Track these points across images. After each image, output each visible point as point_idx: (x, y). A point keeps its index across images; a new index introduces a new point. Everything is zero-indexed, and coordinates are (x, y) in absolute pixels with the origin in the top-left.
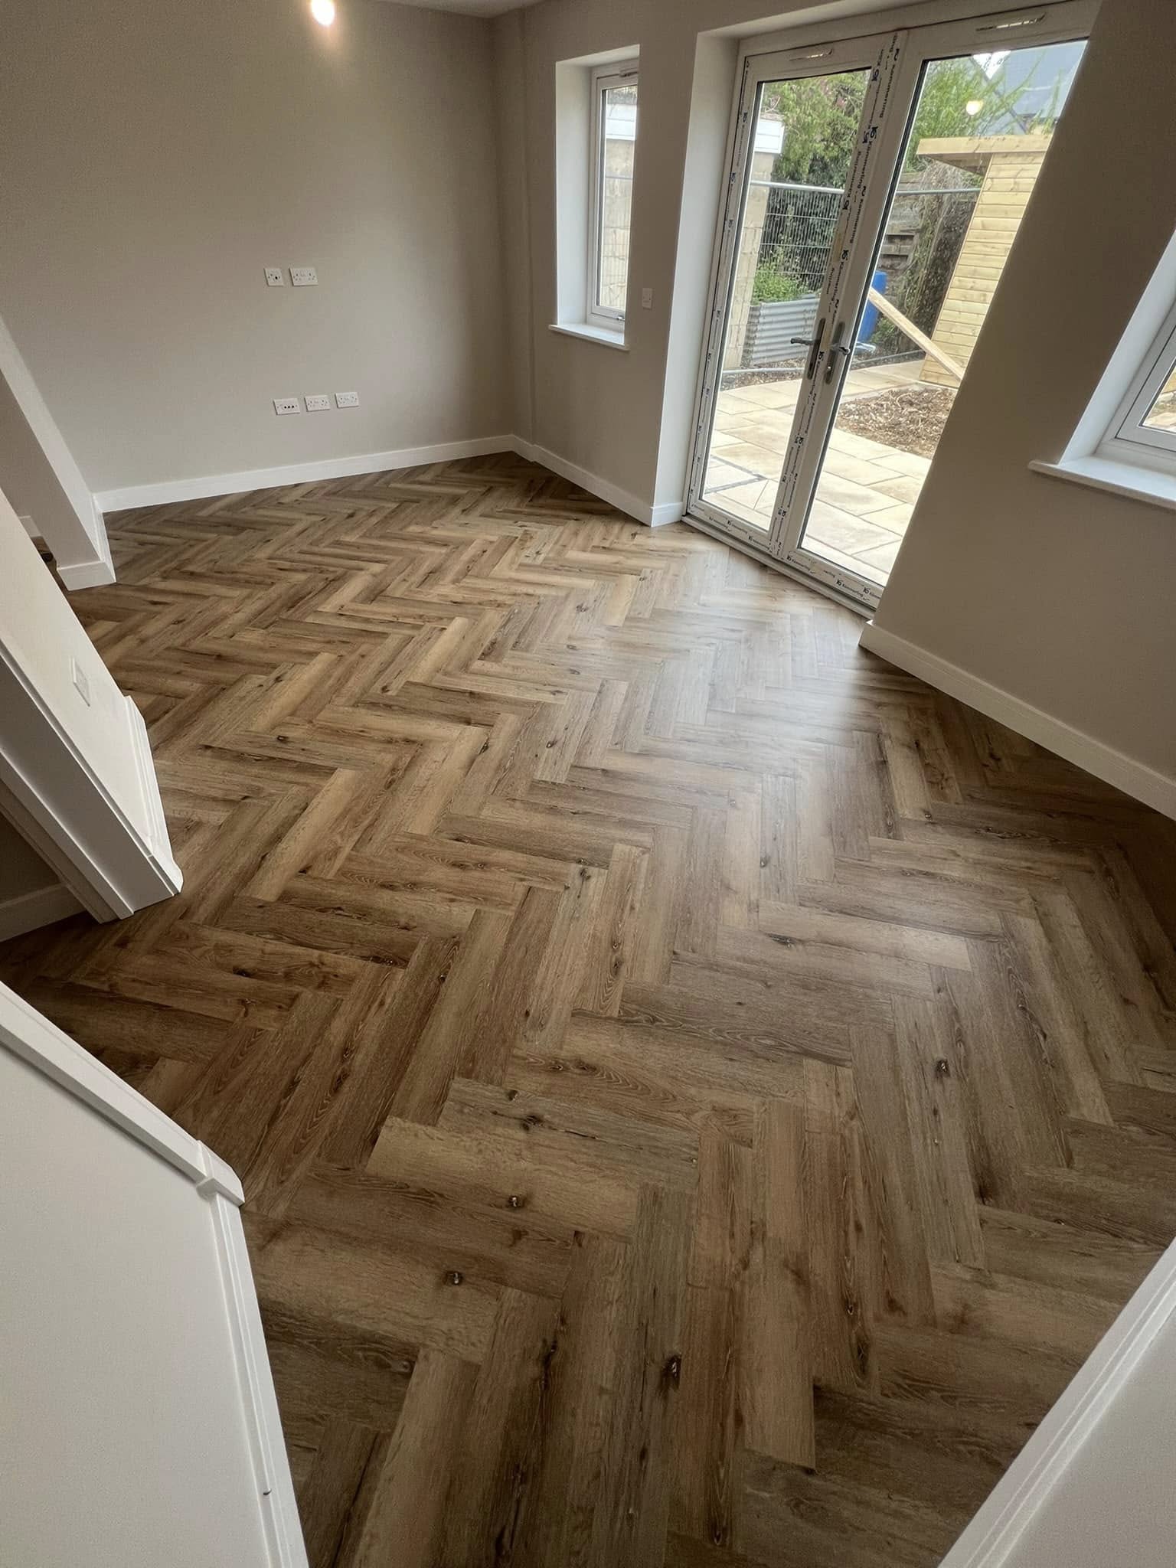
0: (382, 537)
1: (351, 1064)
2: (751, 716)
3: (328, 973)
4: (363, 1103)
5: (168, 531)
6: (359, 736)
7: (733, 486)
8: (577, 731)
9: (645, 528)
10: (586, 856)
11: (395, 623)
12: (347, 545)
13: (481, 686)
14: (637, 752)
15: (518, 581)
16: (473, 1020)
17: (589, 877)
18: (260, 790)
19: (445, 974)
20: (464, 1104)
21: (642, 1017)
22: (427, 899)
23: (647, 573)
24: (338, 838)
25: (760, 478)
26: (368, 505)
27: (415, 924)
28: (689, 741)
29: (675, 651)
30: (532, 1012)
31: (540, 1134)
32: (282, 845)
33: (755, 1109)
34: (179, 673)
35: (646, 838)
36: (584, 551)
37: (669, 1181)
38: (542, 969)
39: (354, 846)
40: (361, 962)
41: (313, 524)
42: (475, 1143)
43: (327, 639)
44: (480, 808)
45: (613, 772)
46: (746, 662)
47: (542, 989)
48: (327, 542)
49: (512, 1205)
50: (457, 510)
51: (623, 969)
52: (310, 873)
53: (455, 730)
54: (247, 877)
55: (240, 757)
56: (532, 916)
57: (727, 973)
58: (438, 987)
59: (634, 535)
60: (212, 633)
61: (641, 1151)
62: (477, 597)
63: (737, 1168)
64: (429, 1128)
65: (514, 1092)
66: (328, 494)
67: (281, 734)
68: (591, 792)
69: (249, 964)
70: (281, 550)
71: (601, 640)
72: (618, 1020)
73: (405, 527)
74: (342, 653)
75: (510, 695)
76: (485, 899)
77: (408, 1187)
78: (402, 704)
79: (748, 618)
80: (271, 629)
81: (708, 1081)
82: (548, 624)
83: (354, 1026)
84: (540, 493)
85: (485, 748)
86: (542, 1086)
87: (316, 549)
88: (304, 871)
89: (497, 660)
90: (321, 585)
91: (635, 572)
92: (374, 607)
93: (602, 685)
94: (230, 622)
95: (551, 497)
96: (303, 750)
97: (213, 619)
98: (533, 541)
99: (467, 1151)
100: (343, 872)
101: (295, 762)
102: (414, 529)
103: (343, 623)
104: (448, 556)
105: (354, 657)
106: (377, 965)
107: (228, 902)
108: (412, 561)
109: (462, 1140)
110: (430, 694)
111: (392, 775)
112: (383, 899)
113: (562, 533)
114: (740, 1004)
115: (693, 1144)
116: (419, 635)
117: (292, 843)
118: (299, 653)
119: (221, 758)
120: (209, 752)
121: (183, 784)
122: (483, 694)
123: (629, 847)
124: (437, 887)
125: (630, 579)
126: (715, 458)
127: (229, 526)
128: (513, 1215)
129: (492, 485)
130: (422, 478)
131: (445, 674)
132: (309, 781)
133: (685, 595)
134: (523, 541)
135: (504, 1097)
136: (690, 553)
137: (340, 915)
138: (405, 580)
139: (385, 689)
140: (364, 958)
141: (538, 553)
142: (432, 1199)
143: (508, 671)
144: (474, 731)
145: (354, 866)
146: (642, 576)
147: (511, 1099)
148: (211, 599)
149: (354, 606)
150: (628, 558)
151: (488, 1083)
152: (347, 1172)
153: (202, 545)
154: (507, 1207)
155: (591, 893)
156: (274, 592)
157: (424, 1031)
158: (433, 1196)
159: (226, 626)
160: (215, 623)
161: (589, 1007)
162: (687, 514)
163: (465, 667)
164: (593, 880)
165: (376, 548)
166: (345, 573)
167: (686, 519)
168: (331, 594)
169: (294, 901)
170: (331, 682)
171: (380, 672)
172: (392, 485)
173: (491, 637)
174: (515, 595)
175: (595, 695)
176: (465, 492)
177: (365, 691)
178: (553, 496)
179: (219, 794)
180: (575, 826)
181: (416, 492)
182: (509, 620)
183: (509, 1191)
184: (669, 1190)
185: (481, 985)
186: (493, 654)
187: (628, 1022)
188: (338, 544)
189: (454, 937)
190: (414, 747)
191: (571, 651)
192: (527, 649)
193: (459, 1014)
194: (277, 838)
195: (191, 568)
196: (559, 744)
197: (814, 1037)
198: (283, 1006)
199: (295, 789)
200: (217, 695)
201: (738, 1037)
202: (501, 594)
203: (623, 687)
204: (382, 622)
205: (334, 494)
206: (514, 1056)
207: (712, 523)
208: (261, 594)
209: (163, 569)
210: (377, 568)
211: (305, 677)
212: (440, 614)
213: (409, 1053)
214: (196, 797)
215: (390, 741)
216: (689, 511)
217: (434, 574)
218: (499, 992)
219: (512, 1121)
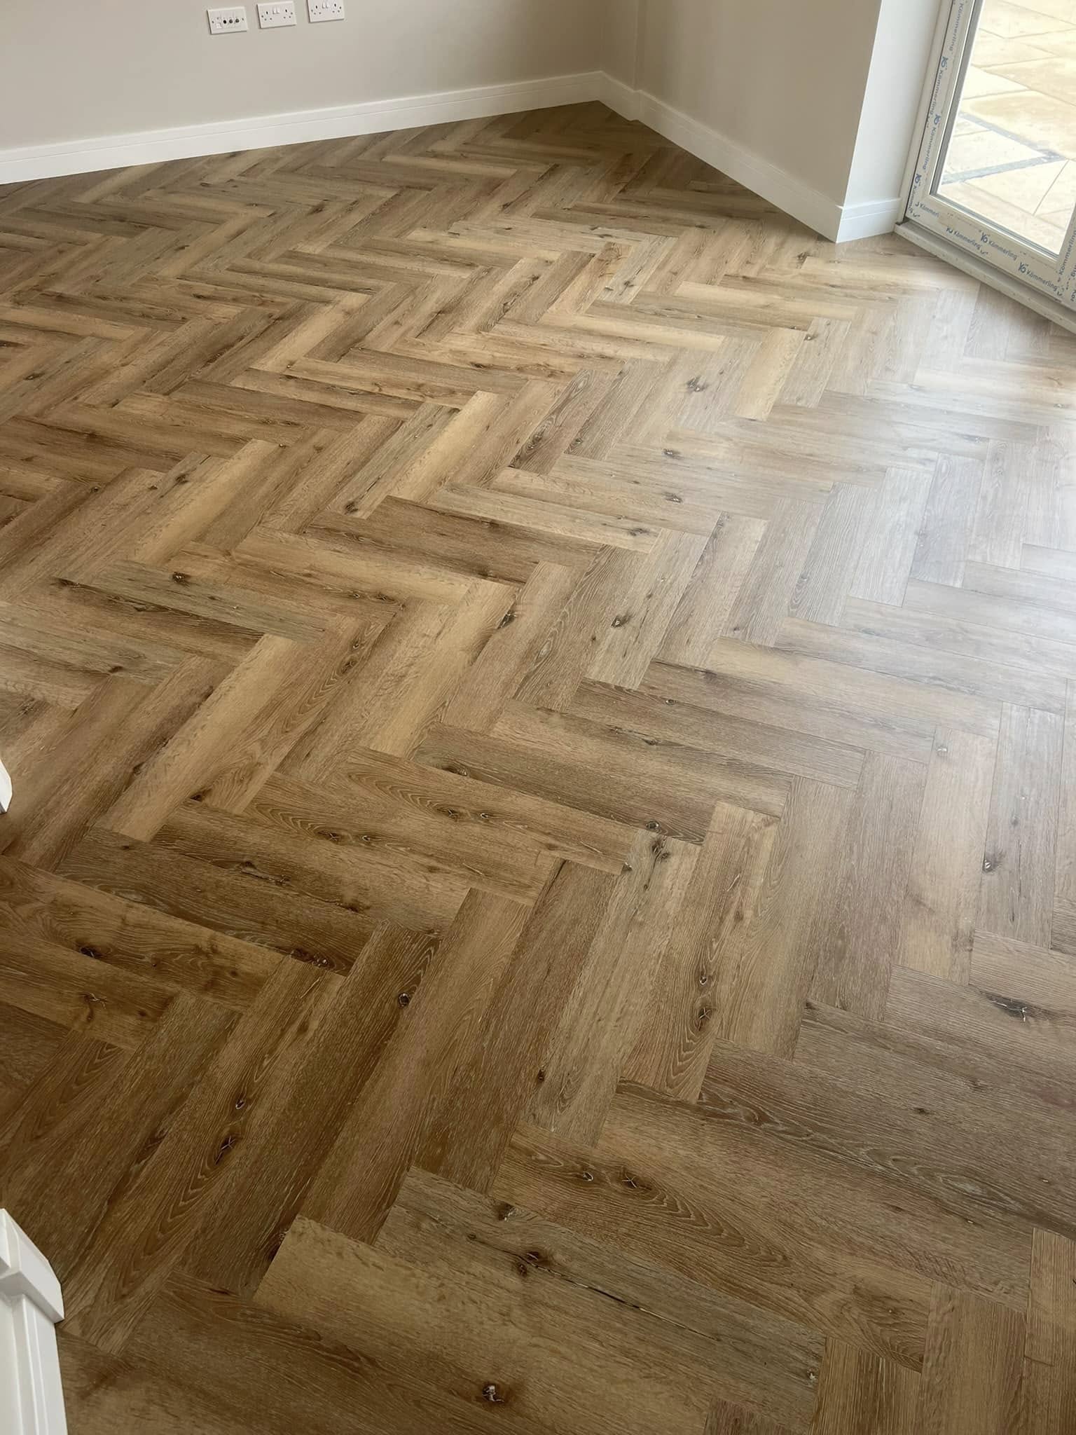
0: (365, 248)
1: (245, 1122)
2: (994, 596)
3: (222, 967)
4: (258, 1188)
5: (29, 226)
6: (305, 582)
7: (999, 170)
8: (668, 600)
9: (825, 244)
10: (665, 818)
11: (375, 396)
12: (307, 259)
13: (512, 514)
14: (772, 645)
15: (590, 332)
16: (450, 1074)
17: (667, 855)
18: (139, 658)
19: (411, 992)
20: (422, 1214)
21: (740, 1110)
22: (391, 863)
23: (819, 325)
24: (256, 748)
25: (1052, 156)
26: (349, 191)
27: (368, 903)
28: (867, 631)
29: (859, 470)
30: (548, 1076)
31: (544, 1285)
32: (167, 752)
33: (933, 1302)
34: (28, 460)
35: (774, 799)
36: (710, 282)
37: (763, 1404)
38: (573, 1003)
39: (282, 764)
40: (277, 956)
41: (256, 222)
42: (435, 1282)
43: (263, 417)
44: (492, 720)
45: (724, 677)
46: (990, 498)
47: (569, 1038)
48: (272, 255)
49: (488, 1398)
50: (495, 204)
51: (714, 1024)
52: (207, 800)
53: (460, 585)
54: (107, 798)
55: (112, 602)
56: (563, 909)
57: (902, 1053)
58: (397, 1012)
59: (802, 258)
60: (85, 397)
61: (718, 1344)
62: (514, 358)
63: (889, 1403)
64: (363, 1246)
65: (507, 1207)
66: (281, 171)
67: (181, 570)
68: (684, 710)
69: (99, 938)
70: (201, 265)
71: (726, 444)
72: (698, 1110)
73: (404, 232)
74: (285, 441)
75: (558, 531)
76: (487, 874)
77: (320, 1339)
78: (378, 535)
79: (1003, 416)
80: (177, 396)
81: (850, 1241)
82: (634, 410)
83: (255, 1061)
84: (641, 178)
85: (509, 619)
86: (556, 1205)
87: (257, 265)
88: (198, 797)
89: (541, 470)
90: (261, 325)
91: (798, 323)
92: (343, 367)
93: (720, 524)
94: (112, 380)
95: (660, 185)
96: (213, 598)
97: (86, 373)
98: (622, 261)
99: (421, 1294)
100: (260, 805)
101: (198, 617)
102: (419, 236)
103: (291, 391)
104: (473, 283)
105: (304, 450)
106: (301, 964)
107: (76, 834)
108: (413, 290)
109: (414, 1275)
110: (421, 519)
111: (352, 651)
112: (320, 856)
113: (674, 249)
114: (921, 1111)
115: (813, 1348)
116: (413, 420)
117: (183, 749)
118: (218, 437)
119: (85, 602)
120: (66, 591)
121: (22, 639)
122: (512, 526)
123: (742, 810)
124: (408, 843)
125: (788, 336)
126: (969, 117)
127: (122, 221)
128: (488, 1414)
129: (558, 161)
130: (440, 147)
131: (453, 488)
132: (217, 651)
133: (887, 369)
134: (604, 262)
135: (489, 1212)
136: (905, 292)
137: (249, 874)
138: (397, 323)
139: (350, 507)
140: (280, 949)
141: (627, 284)
142: (356, 1364)
143: (558, 489)
144: (490, 589)
145: (277, 796)
146: (810, 332)
147: (501, 1218)
148: (88, 339)
149: (314, 364)
150: (788, 298)
151: (465, 1186)
152: (226, 1297)
153: (78, 251)
154: (478, 1399)
155: (668, 883)
156: (184, 334)
157: (367, 1083)
158: (357, 1359)
159: (106, 387)
160: (89, 382)
161: (649, 1081)
162: (906, 220)
163: (486, 478)
164: (674, 861)
165: (353, 265)
166: (302, 306)
167: (903, 230)
168: (276, 342)
169: (178, 844)
170: (263, 490)
171: (347, 478)
172: (388, 158)
173: (533, 429)
174: (581, 356)
175: (706, 539)
176: (512, 172)
177: (317, 509)
178: (661, 184)
179: (76, 660)
180: (652, 765)
181: (428, 171)
182: (567, 400)
183: (485, 1374)
184: (763, 1420)
185: (469, 1017)
186: (537, 458)
187: (715, 1115)
188: (293, 256)
189: (431, 932)
190: (392, 607)
191: (670, 460)
192: (594, 454)
193: (426, 1064)
194: (160, 739)
195: (59, 288)
196: (635, 622)
197: (1058, 1192)
198: (149, 1012)
199: (194, 662)
200: (84, 500)
201: (914, 1170)
202: (558, 354)
203: (757, 530)
204: (354, 393)
205: (294, 171)
206: (512, 1146)
207: (951, 237)
208: (164, 336)
209: (17, 288)
210: (353, 300)
211: (224, 478)
212: (452, 383)
213: (340, 1116)
214: (41, 661)
215: (353, 596)
216: (909, 215)
217: (448, 312)
218: (495, 1036)
219: (500, 1255)
